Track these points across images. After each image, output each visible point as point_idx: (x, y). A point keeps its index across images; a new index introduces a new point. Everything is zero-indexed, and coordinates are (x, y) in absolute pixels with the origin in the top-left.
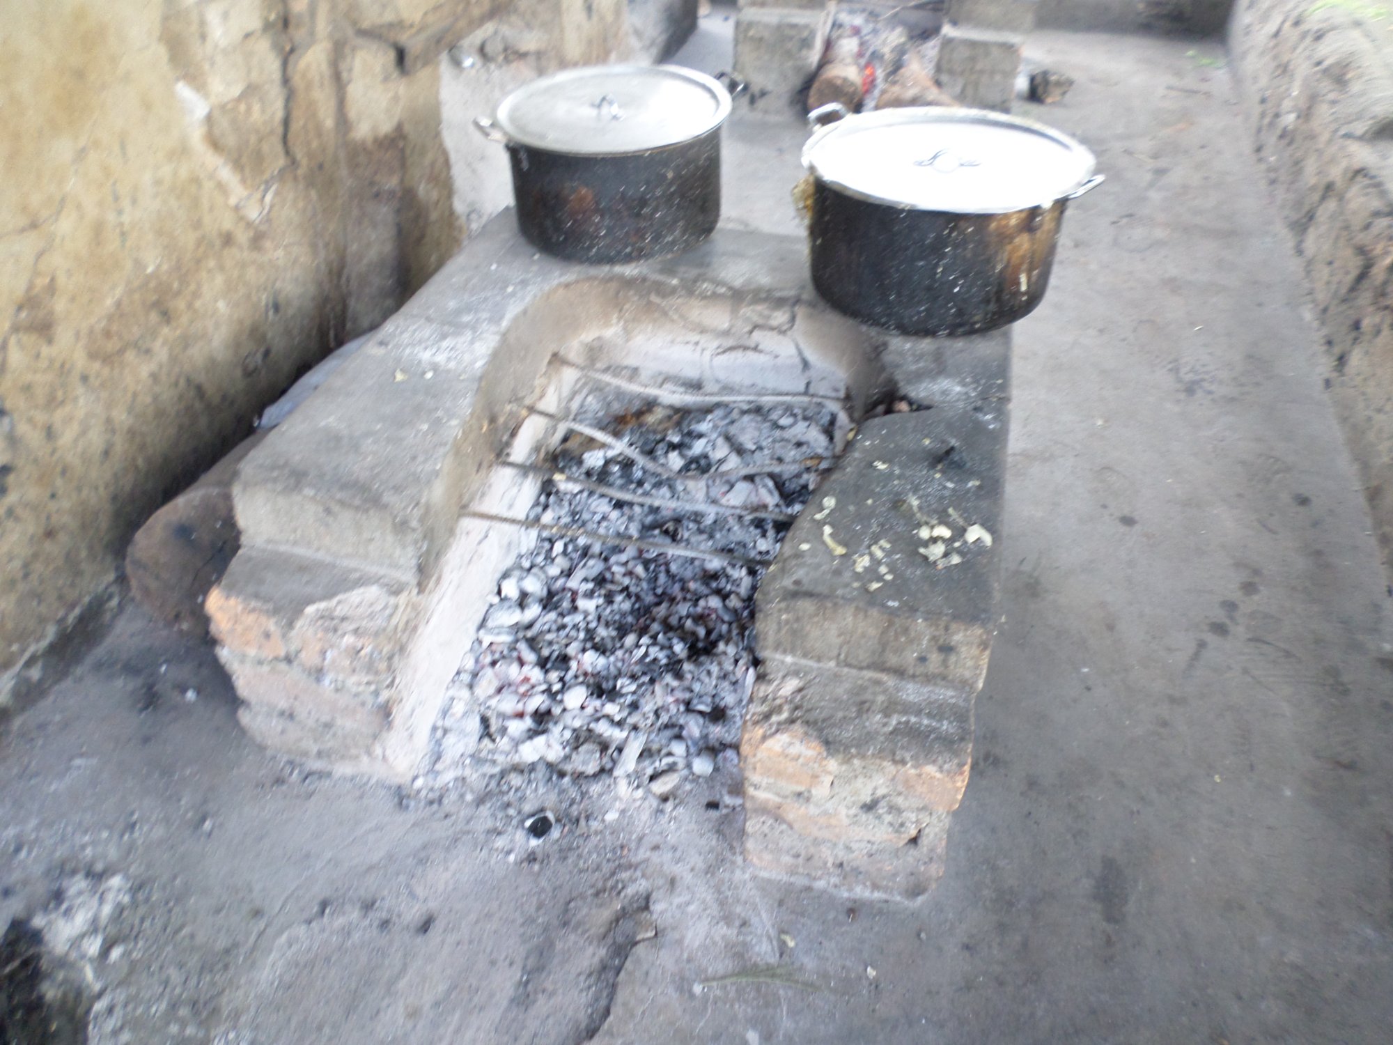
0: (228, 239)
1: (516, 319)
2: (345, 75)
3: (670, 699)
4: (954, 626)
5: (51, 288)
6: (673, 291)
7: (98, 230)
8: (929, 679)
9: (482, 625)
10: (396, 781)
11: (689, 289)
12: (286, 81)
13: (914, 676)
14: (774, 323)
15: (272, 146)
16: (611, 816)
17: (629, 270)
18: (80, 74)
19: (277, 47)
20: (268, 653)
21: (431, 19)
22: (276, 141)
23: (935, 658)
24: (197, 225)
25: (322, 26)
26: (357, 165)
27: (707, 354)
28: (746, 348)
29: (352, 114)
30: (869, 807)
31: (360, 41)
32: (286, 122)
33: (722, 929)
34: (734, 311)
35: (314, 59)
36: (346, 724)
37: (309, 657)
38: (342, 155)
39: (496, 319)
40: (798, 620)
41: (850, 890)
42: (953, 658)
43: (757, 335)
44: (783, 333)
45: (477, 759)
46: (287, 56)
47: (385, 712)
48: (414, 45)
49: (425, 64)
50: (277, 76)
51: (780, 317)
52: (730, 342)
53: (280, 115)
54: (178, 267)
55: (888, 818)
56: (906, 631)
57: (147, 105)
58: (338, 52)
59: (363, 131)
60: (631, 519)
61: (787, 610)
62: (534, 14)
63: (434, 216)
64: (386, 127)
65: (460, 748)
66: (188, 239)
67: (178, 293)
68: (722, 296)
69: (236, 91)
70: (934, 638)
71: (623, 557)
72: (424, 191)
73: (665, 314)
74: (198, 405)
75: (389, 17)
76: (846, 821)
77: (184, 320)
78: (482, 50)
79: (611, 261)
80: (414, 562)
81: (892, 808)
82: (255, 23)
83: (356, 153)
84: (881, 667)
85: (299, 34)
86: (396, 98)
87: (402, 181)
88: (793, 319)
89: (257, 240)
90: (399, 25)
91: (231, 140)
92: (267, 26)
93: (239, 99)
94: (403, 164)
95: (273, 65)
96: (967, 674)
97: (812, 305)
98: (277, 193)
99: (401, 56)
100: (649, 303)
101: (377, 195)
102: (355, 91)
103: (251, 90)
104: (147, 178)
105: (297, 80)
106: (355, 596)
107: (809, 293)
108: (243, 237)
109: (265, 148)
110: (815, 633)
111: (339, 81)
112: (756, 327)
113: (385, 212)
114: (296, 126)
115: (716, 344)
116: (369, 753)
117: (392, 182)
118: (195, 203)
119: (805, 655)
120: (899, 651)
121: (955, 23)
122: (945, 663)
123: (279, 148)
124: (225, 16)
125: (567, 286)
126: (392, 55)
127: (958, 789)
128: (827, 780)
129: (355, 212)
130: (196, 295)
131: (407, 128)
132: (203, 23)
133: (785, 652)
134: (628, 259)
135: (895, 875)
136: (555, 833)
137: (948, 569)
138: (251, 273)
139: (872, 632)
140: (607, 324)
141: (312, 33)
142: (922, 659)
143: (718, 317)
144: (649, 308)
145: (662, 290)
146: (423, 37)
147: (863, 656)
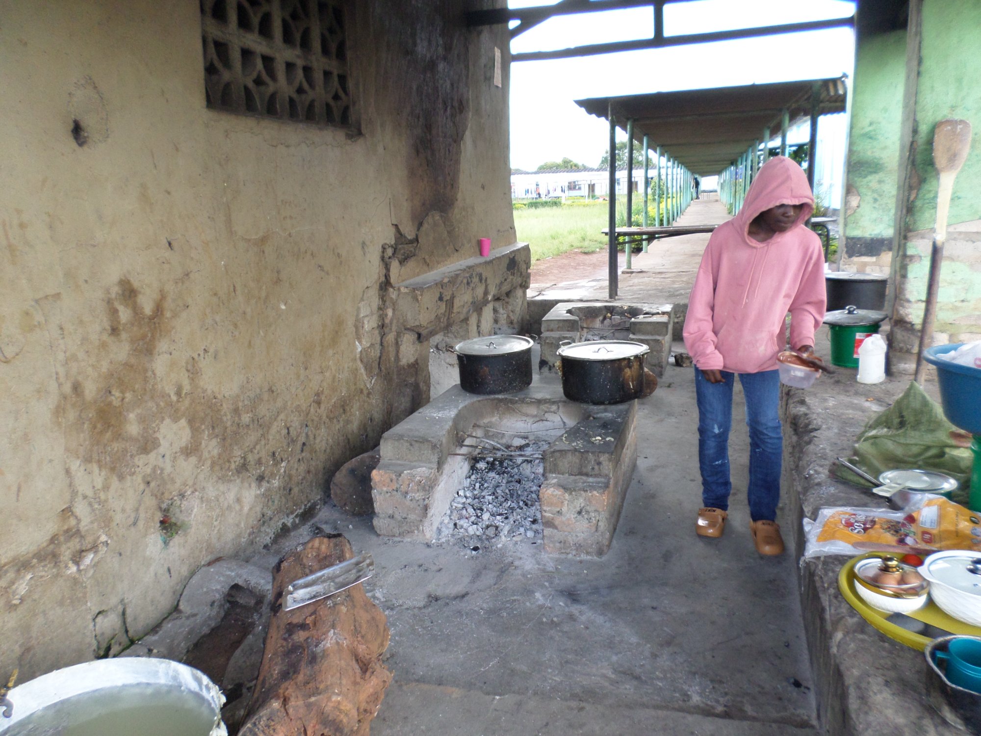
0: (362, 391)
1: (463, 408)
2: (400, 343)
3: (519, 517)
4: (600, 455)
5: (322, 392)
6: (516, 402)
7: (334, 377)
8: (596, 476)
9: (453, 500)
10: (426, 541)
11: (523, 401)
12: (382, 344)
13: (591, 475)
14: (552, 410)
15: (375, 365)
16: (499, 546)
17: (500, 396)
18: (337, 332)
19: (380, 333)
20: (390, 489)
21: (429, 326)
22: (377, 363)
23: (596, 467)
24: (355, 384)
25: (394, 328)
26: (400, 374)
27: (529, 424)
28: (542, 420)
29: (401, 356)
30: (580, 513)
31: (406, 332)
32: (380, 358)
33: (537, 566)
34: (538, 407)
35: (391, 337)
36: (412, 517)
37: (404, 488)
38: (395, 370)
39: (456, 407)
40: (555, 460)
41: (580, 556)
42: (601, 467)
43: (546, 415)
44: (555, 413)
45: (453, 535)
46: (383, 336)
47: (426, 508)
48: (424, 332)
49: (427, 340)
50: (379, 342)
51: (554, 408)
52: (538, 419)
53: (379, 355)
54: (349, 396)
55: (586, 516)
56: (587, 458)
57: (349, 344)
58: (399, 335)
59: (404, 362)
60: (503, 478)
61: (552, 457)
62: (458, 333)
63: (424, 396)
64: (412, 360)
65: (447, 532)
66: (353, 388)
67: (348, 405)
68: (533, 402)
69: (368, 345)
70: (595, 460)
71: (501, 488)
72: (422, 385)
73: (514, 410)
74: (348, 447)
75: (417, 323)
76: (574, 521)
77: (348, 414)
78: (437, 347)
79: (494, 393)
80: (437, 460)
81: (588, 512)
82: (375, 325)
83: (400, 370)
84: (581, 474)
85: (386, 330)
86: (417, 350)
87: (416, 380)
88: (558, 408)
89: (369, 394)
90: (420, 326)
91: (365, 360)
92: (379, 326)
93: (369, 347)
94: (416, 373)
95: (379, 339)
96: (607, 472)
97: (565, 402)
98: (376, 380)
99: (419, 336)
100: (508, 407)
101: (406, 385)
102: (403, 348)
103: (372, 345)
104: (346, 366)
105: (385, 344)
106: (419, 470)
107: (564, 398)
108: (365, 392)
109: (374, 364)
110: (561, 464)
111: (397, 344)
112: (546, 412)
113: (408, 391)
114: (383, 358)
115: (532, 420)
116: (418, 529)
117: (412, 380)
118: (356, 376)
119: (559, 473)
120: (586, 467)
121: (634, 334)
122: (599, 469)
123: (377, 366)
124: (368, 322)
125: (479, 401)
126: (416, 336)
127: (604, 500)
128: (566, 502)
129: (398, 391)
130: (352, 407)
131: (419, 361)
132: (363, 323)
133: (553, 473)
134: (500, 392)
135: (592, 545)
136: (481, 551)
137: (600, 444)
138: (366, 405)
139: (577, 461)
140: (493, 416)
141: (391, 329)
142: (593, 469)
143: (533, 410)
144: (508, 409)
145: (512, 402)
146: (426, 331)
147: (576, 470)
